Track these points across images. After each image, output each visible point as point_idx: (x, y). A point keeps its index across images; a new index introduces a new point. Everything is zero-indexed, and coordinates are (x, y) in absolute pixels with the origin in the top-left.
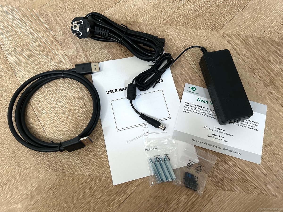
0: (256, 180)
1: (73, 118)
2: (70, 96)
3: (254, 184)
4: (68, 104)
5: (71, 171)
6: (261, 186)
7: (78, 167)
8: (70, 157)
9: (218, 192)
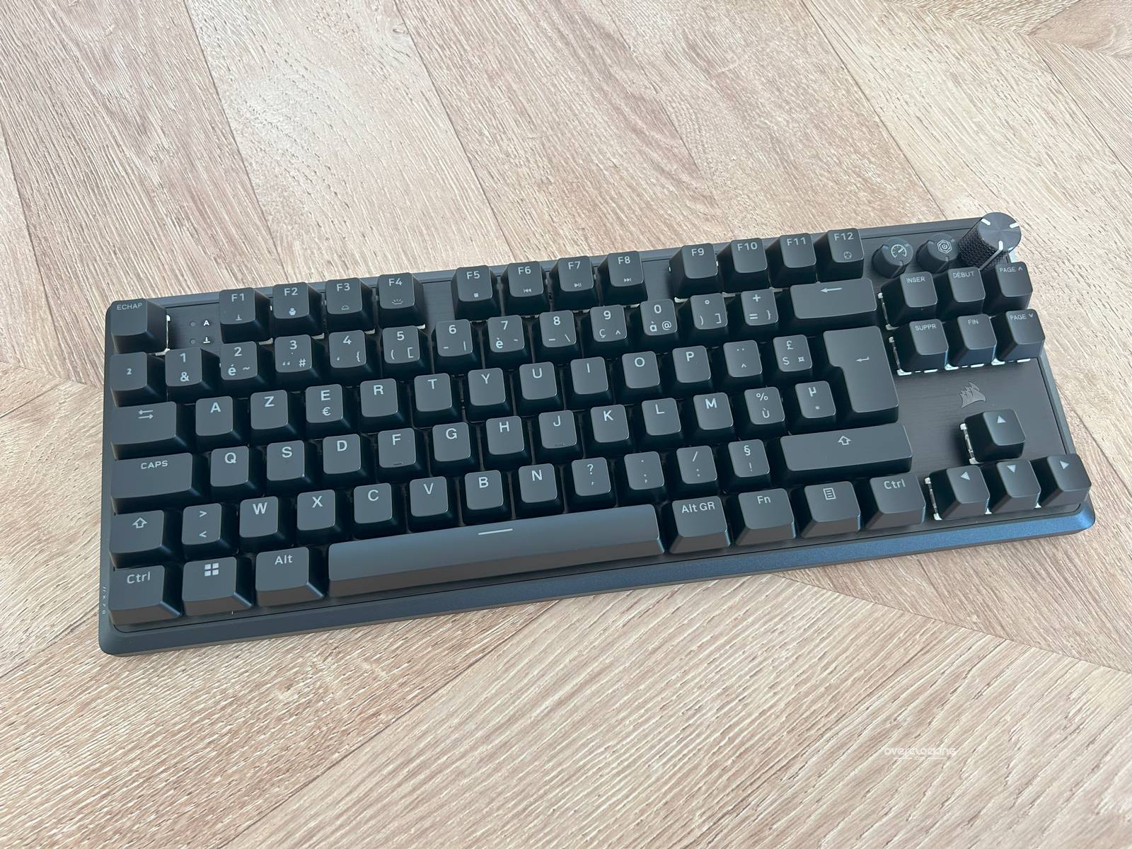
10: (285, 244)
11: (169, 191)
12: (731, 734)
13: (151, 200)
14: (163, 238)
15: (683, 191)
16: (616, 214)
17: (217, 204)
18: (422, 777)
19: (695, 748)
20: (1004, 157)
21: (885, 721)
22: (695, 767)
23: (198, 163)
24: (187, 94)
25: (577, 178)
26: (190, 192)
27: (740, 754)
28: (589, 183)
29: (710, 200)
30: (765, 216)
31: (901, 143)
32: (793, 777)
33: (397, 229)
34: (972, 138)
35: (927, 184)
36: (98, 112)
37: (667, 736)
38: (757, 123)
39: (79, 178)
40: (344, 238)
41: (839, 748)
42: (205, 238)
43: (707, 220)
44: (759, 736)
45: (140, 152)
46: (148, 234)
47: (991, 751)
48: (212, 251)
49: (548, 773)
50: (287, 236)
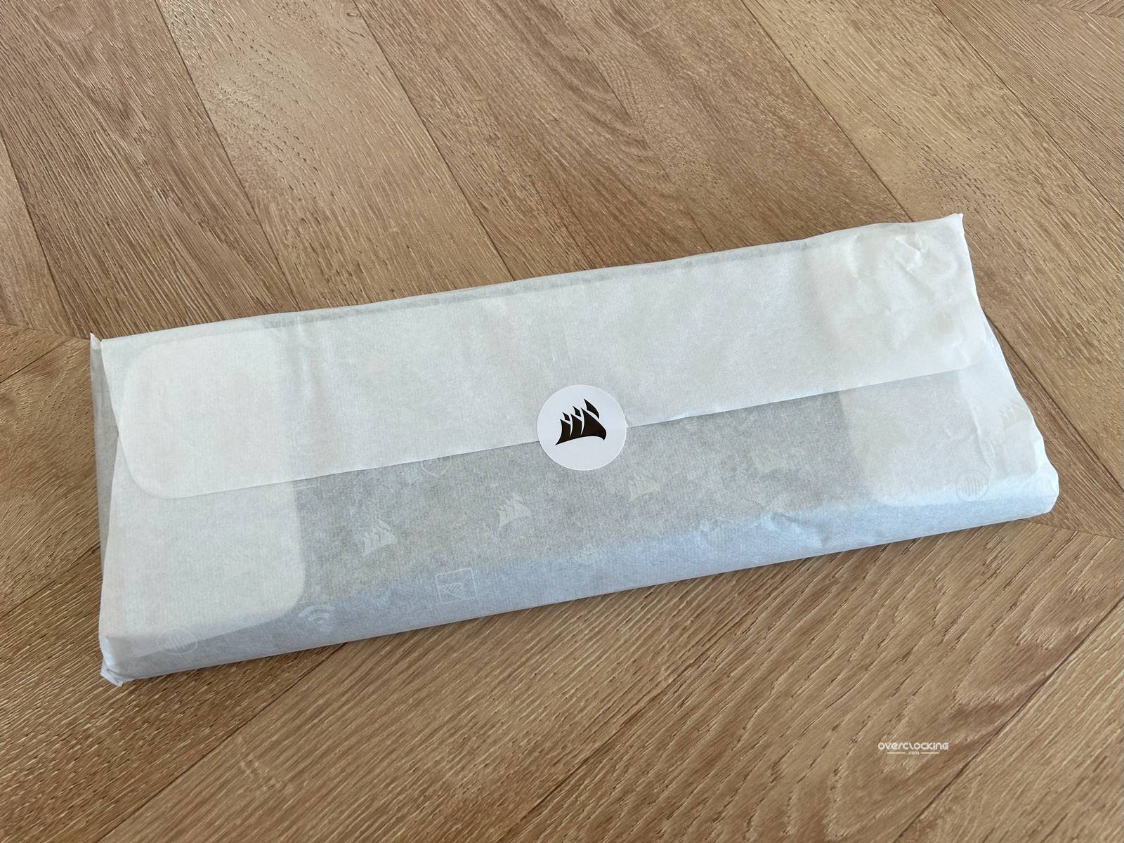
10: (262, 206)
11: (154, 167)
12: (688, 599)
13: (137, 176)
14: (150, 208)
15: (618, 137)
16: (559, 161)
17: (198, 176)
18: (416, 654)
19: (657, 612)
20: (902, 90)
21: (824, 579)
22: (659, 629)
23: (178, 141)
24: (163, 82)
25: (521, 132)
26: (173, 167)
27: (698, 615)
28: (532, 136)
29: (642, 144)
30: (692, 154)
31: (810, 84)
32: (746, 631)
33: (362, 187)
34: (873, 75)
35: (836, 118)
36: (84, 103)
37: (631, 604)
38: (681, 74)
39: (71, 161)
40: (315, 198)
41: (785, 605)
42: (189, 207)
43: (641, 161)
44: (713, 599)
45: (124, 135)
46: (137, 206)
47: (919, 597)
48: (196, 216)
49: (528, 642)
50: (263, 199)
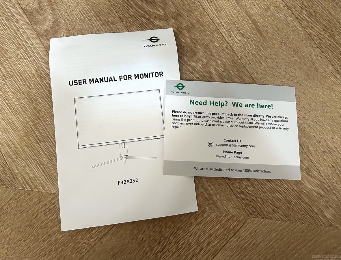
0: (307, 203)
1: (31, 106)
2: (26, 72)
3: (303, 208)
4: (24, 84)
5: (27, 186)
6: (314, 211)
7: (39, 180)
8: (26, 166)
9: (249, 221)
